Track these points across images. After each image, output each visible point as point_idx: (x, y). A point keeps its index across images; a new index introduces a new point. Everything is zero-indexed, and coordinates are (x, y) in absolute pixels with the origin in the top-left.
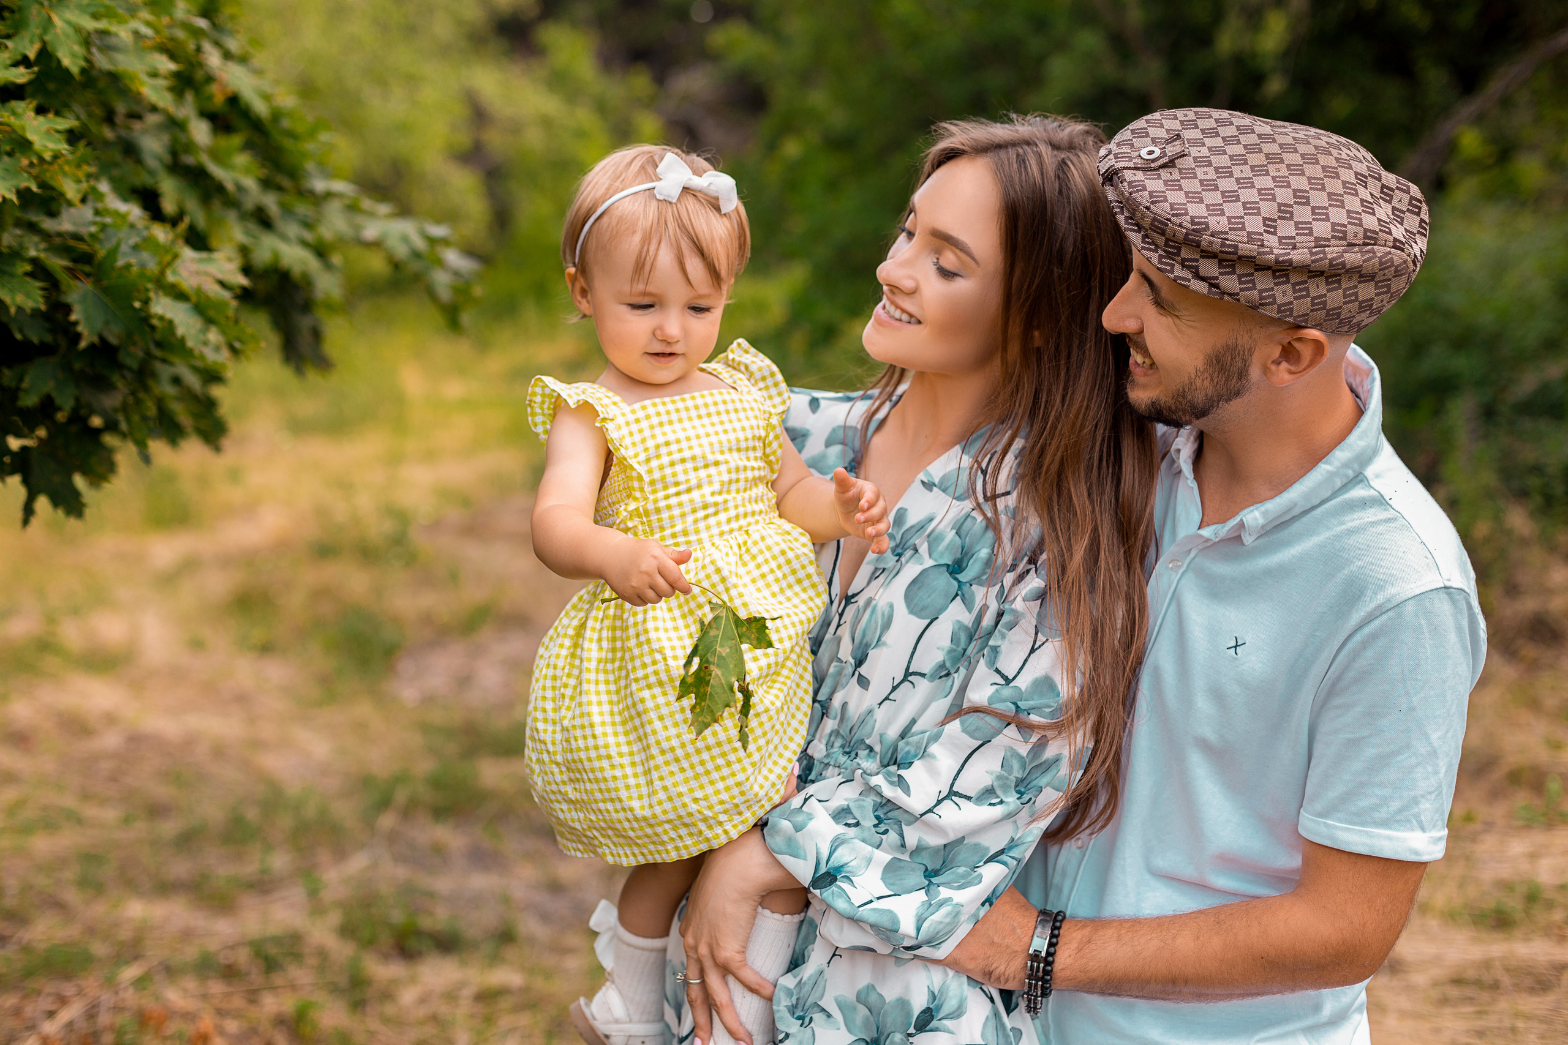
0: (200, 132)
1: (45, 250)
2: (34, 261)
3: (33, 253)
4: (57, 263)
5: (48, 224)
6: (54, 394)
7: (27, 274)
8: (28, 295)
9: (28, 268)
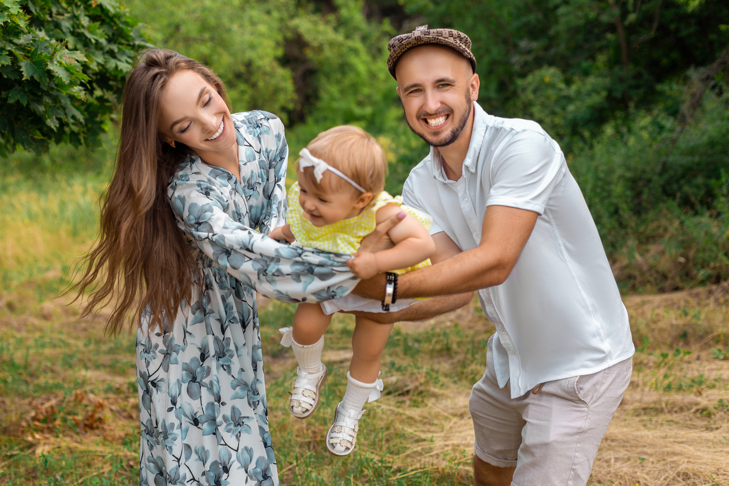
0: (85, 21)
1: (15, 49)
2: (9, 51)
3: (9, 48)
4: (18, 53)
5: (16, 41)
6: (20, 99)
7: (6, 55)
8: (6, 61)
9: (7, 53)
